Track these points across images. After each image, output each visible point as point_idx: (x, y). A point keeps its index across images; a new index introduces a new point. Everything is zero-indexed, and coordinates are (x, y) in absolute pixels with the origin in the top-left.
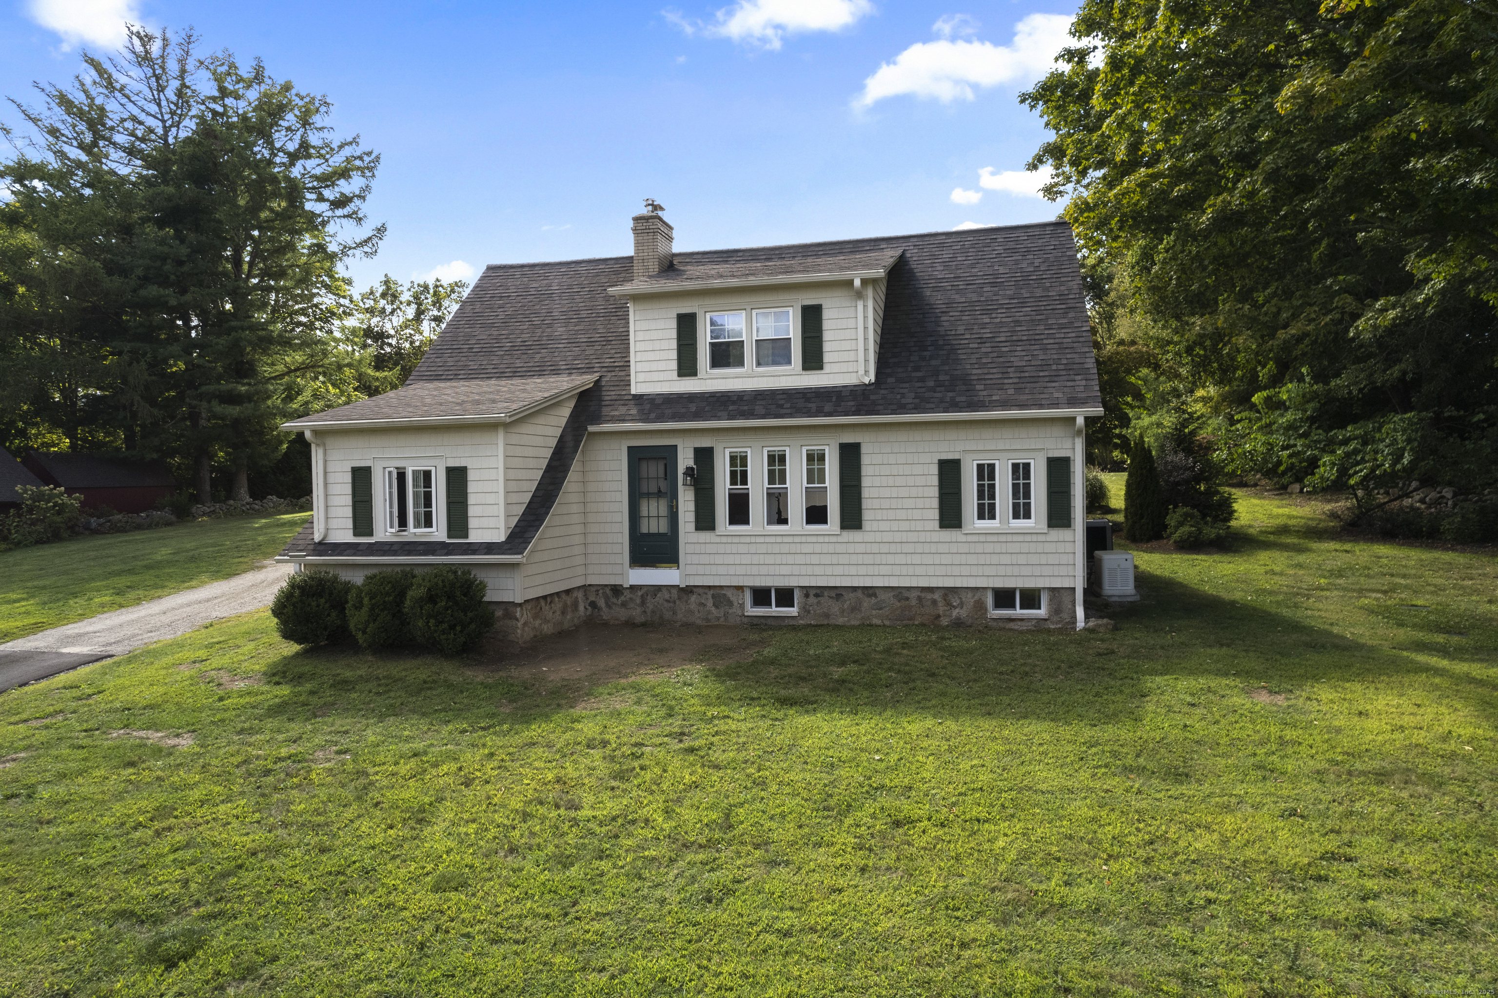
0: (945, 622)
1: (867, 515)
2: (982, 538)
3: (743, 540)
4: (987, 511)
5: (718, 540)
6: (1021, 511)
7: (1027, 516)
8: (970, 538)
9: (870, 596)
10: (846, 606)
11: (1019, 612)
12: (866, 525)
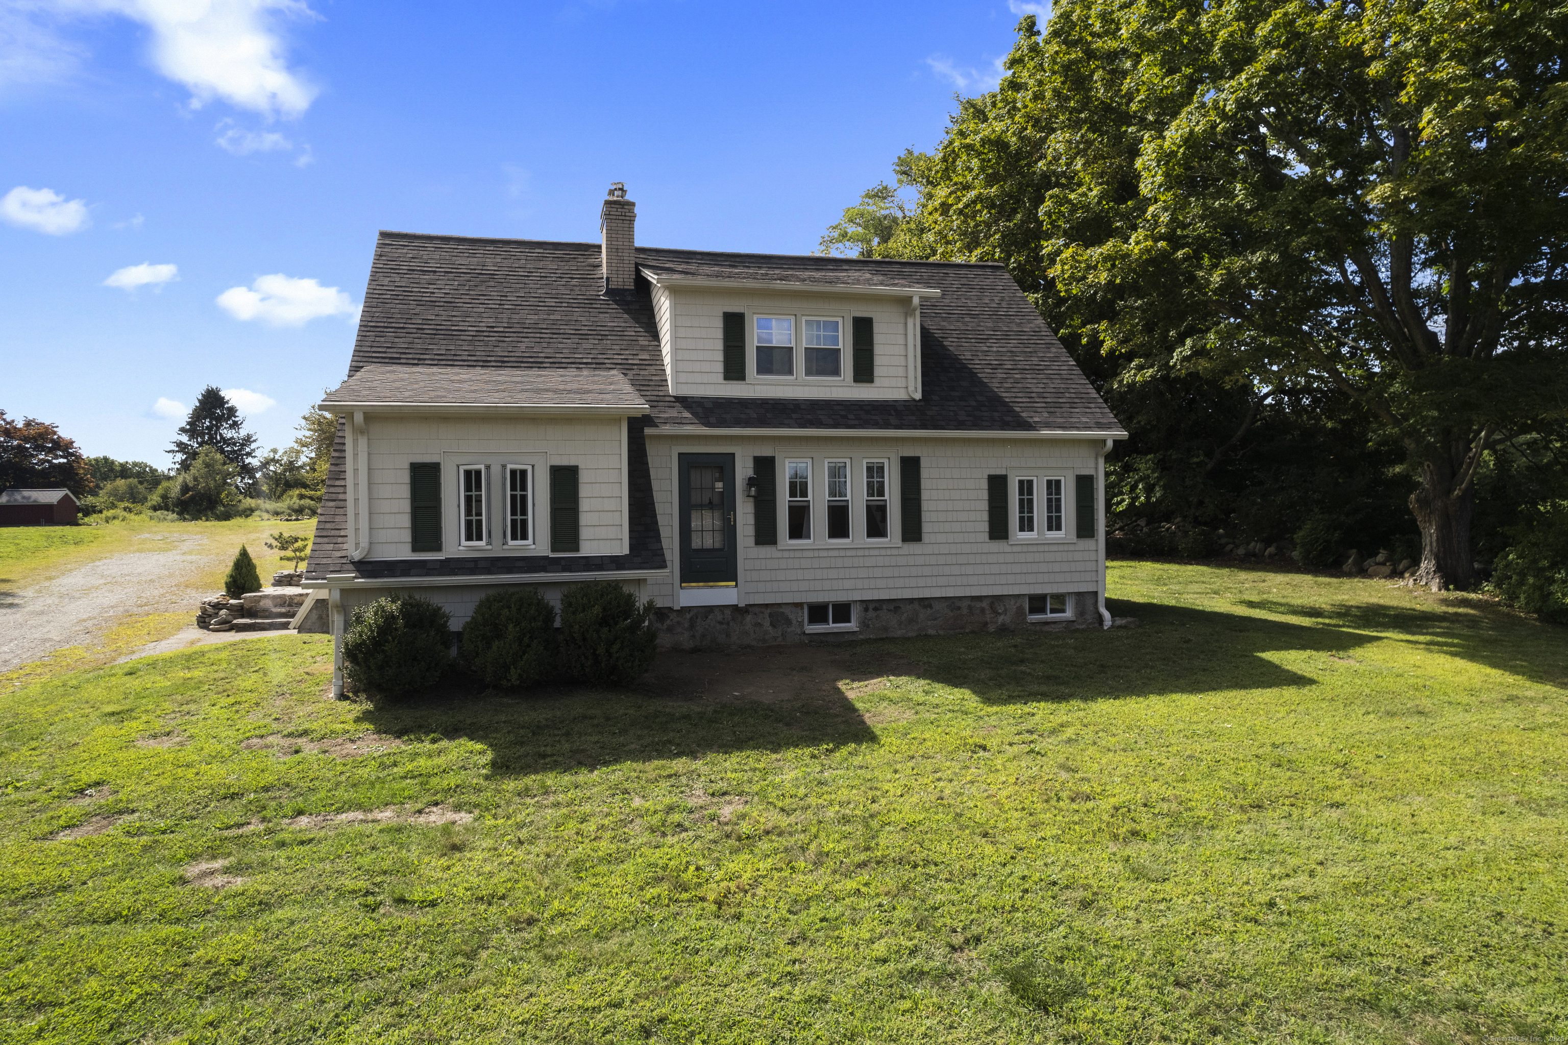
0: (992, 628)
1: (926, 528)
2: (1025, 549)
3: (806, 554)
4: (1027, 524)
5: (779, 555)
6: (1054, 523)
7: (1059, 528)
8: (1015, 549)
9: (925, 607)
10: (903, 618)
11: (1050, 616)
12: (925, 537)
